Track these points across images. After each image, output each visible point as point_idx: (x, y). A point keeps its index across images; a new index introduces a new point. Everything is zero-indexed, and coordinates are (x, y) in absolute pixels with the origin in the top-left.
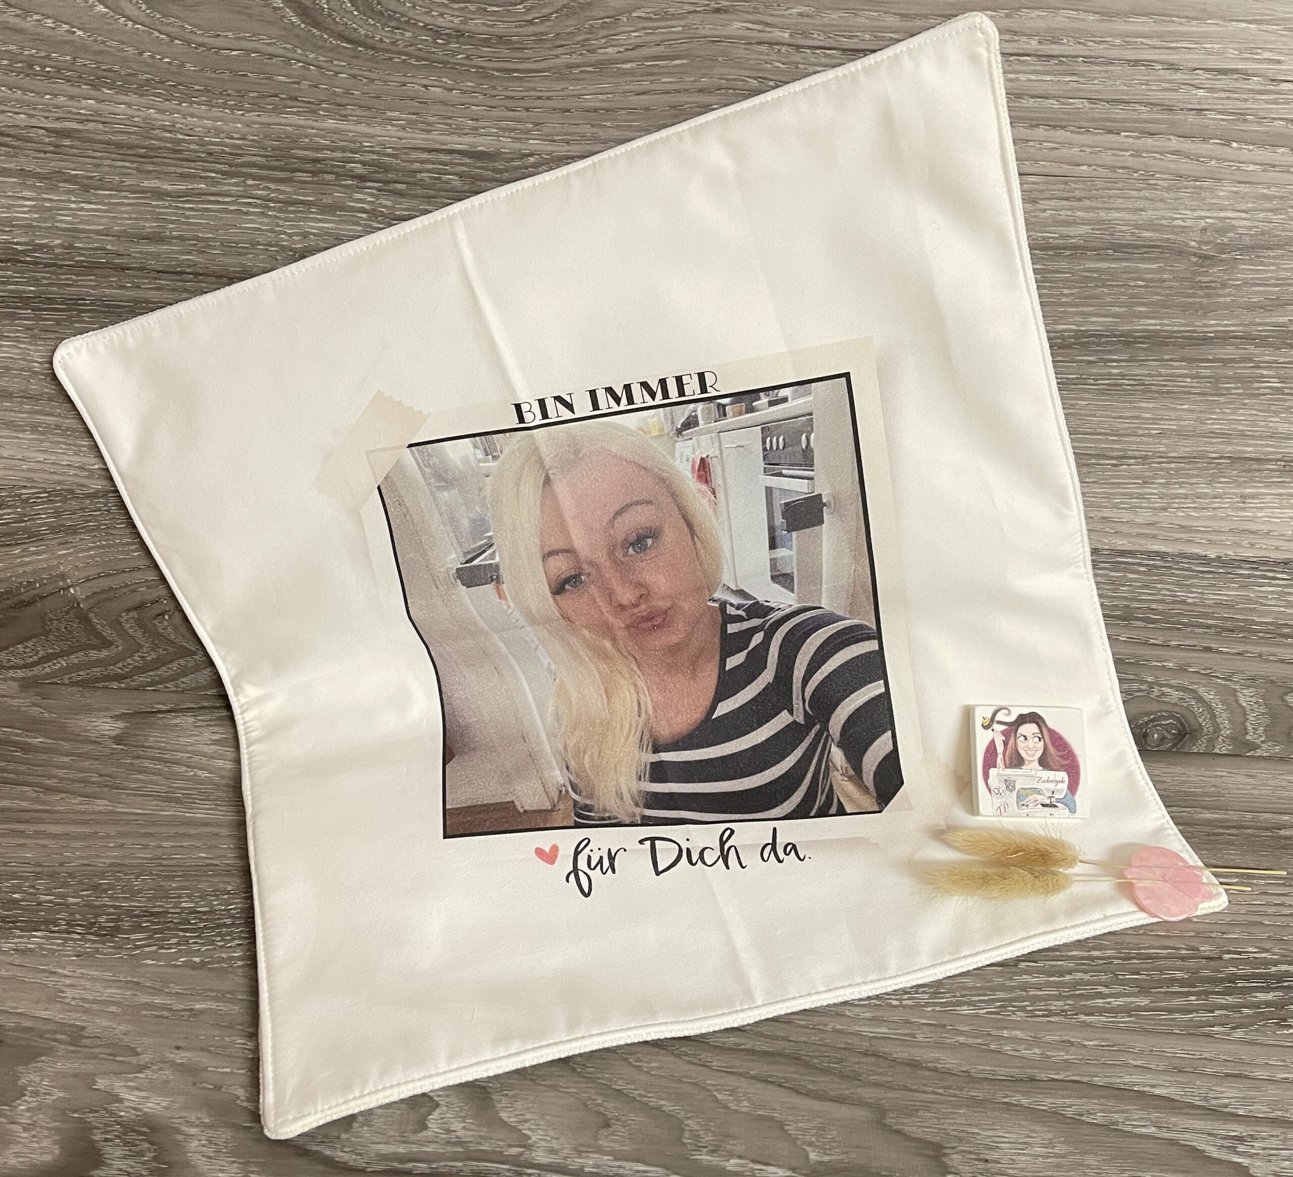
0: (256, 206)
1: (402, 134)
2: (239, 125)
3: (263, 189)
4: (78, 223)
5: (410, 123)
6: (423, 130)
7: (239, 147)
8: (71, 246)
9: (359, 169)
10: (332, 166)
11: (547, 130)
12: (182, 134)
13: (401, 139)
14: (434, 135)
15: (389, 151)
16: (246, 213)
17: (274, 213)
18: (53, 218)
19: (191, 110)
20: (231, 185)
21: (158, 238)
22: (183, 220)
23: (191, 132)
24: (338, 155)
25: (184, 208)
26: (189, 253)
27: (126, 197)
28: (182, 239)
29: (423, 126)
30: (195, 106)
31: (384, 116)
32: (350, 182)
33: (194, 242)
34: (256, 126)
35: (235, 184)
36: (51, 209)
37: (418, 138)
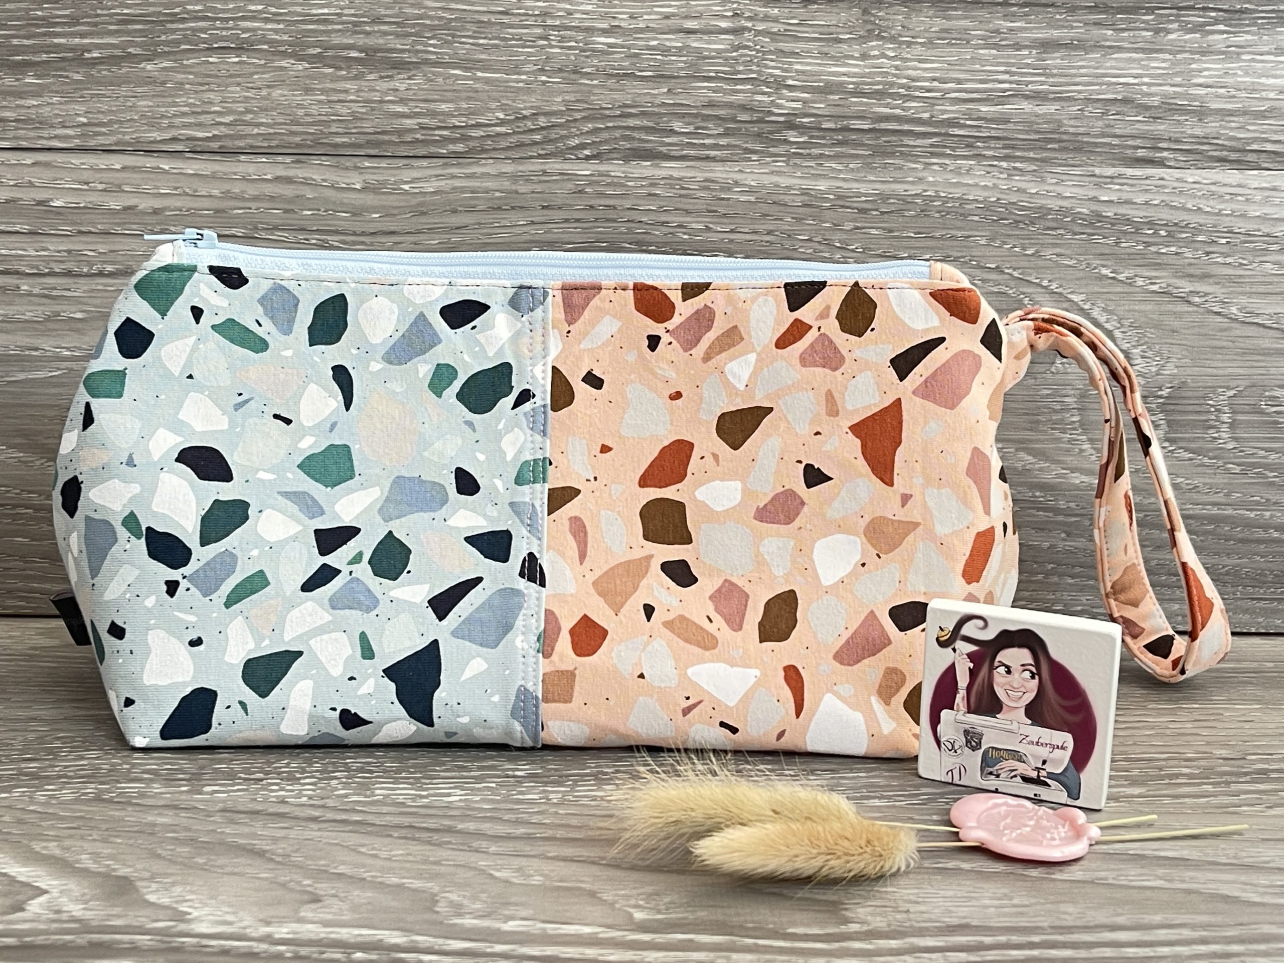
0: (922, 88)
1: (738, 177)
2: (931, 179)
3: (910, 108)
4: (1143, 60)
5: (727, 189)
6: (713, 181)
7: (933, 155)
8: (1157, 31)
9: (793, 136)
10: (824, 138)
11: (570, 185)
12: (1000, 167)
13: (740, 171)
14: (700, 176)
15: (754, 157)
16: (934, 79)
17: (900, 81)
18: (1174, 64)
19: (986, 194)
20: (950, 111)
21: (1047, 46)
22: (1014, 69)
23: (989, 169)
24: (815, 151)
25: (1010, 82)
26: (1011, 30)
27: (1079, 92)
28: (1018, 46)
29: (713, 186)
30: (981, 199)
31: (758, 195)
32: (804, 120)
33: (1003, 43)
34: (911, 179)
35: (944, 112)
36: (1176, 74)
37: (720, 172)
